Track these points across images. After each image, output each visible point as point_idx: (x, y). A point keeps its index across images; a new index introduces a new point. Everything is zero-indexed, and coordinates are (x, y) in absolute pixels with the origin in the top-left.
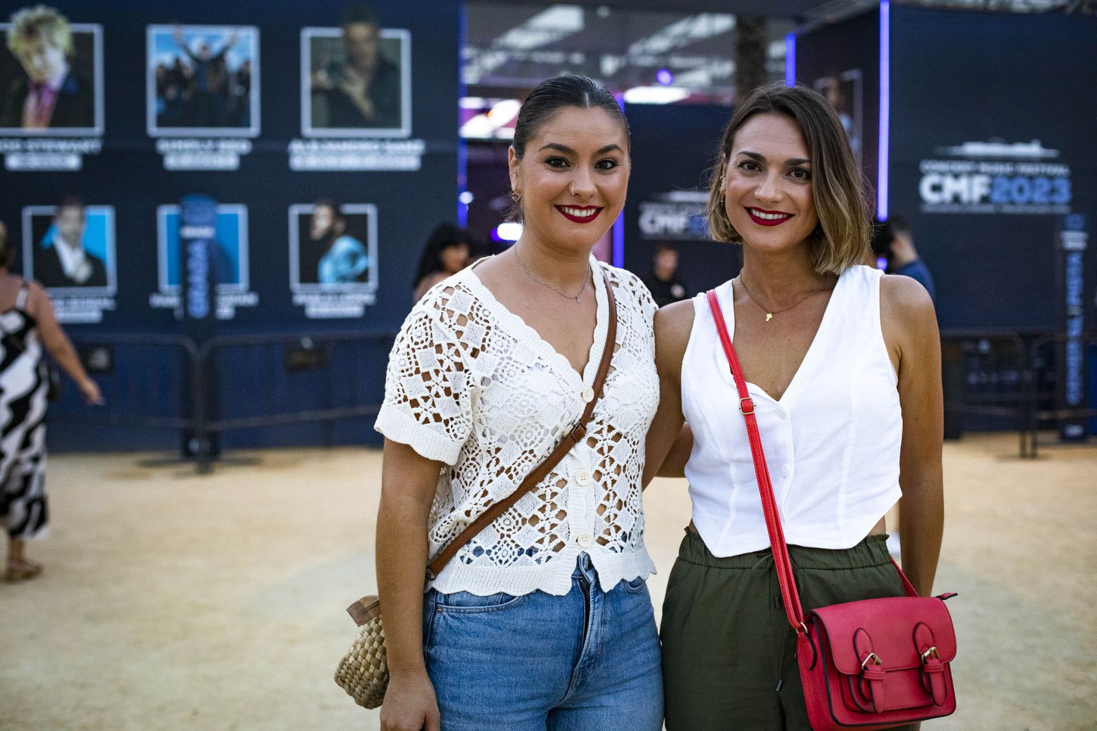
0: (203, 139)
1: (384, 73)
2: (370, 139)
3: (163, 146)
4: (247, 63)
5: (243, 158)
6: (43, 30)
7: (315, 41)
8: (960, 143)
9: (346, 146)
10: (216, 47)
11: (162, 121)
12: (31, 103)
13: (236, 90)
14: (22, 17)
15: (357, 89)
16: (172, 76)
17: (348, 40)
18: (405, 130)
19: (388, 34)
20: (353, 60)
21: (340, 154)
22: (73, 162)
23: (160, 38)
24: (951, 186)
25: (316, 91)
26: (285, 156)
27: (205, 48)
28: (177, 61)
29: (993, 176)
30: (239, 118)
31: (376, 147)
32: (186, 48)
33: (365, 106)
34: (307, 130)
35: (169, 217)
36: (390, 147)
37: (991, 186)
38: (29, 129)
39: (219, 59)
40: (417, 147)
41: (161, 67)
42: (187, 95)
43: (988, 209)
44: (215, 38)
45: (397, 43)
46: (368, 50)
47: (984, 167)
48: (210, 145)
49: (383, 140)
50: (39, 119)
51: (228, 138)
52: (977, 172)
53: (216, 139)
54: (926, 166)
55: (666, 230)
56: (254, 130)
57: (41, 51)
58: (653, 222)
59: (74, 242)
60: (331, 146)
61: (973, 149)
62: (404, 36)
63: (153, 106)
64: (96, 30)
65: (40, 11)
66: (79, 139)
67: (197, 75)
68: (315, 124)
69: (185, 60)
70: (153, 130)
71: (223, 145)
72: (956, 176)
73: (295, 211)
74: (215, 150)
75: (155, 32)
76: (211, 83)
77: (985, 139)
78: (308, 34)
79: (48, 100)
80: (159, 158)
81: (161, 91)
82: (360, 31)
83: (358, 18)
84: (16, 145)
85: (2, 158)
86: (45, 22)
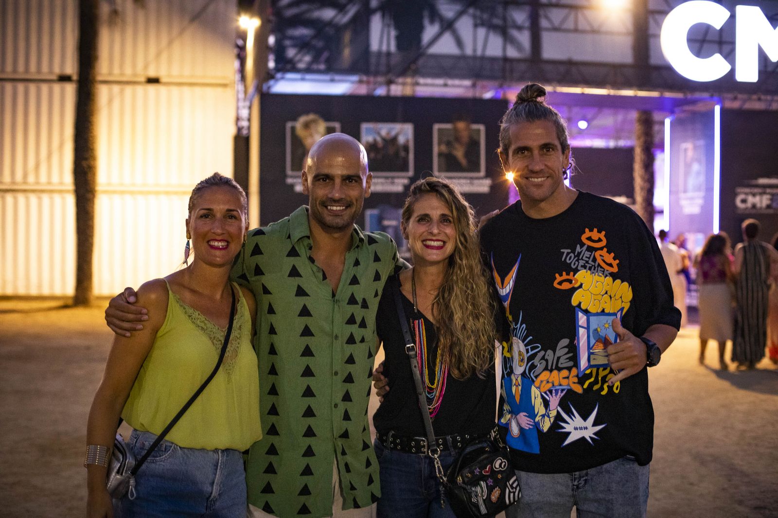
0: (387, 178)
1: (473, 146)
2: (465, 178)
4: (408, 141)
5: (405, 187)
6: (313, 126)
7: (440, 130)
8: (756, 179)
10: (393, 133)
14: (303, 119)
15: (459, 153)
16: (374, 146)
17: (456, 130)
18: (482, 173)
19: (475, 127)
20: (458, 139)
23: (367, 129)
24: (751, 200)
25: (440, 155)
27: (388, 134)
28: (375, 140)
29: (773, 195)
30: (404, 168)
31: (468, 181)
32: (379, 134)
33: (464, 161)
35: (371, 216)
36: (476, 182)
37: (771, 200)
39: (394, 139)
40: (488, 182)
41: (368, 143)
42: (379, 156)
43: (771, 211)
44: (393, 129)
45: (479, 131)
46: (465, 135)
47: (768, 190)
48: (390, 180)
49: (471, 178)
51: (398, 177)
52: (764, 193)
53: (393, 178)
54: (739, 190)
56: (411, 173)
57: (311, 135)
61: (763, 181)
62: (482, 128)
64: (337, 125)
65: (311, 117)
67: (384, 147)
68: (440, 170)
69: (379, 139)
71: (396, 181)
72: (754, 195)
74: (393, 183)
75: (364, 126)
76: (391, 150)
77: (768, 176)
78: (436, 127)
82: (461, 125)
83: (460, 119)
85: (292, 186)
86: (314, 121)
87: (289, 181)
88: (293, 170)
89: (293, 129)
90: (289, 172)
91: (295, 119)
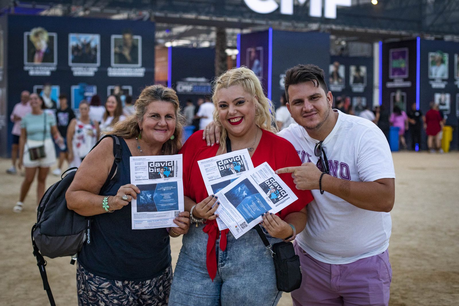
0: (84, 67)
1: (134, 49)
2: (129, 68)
3: (73, 69)
4: (96, 46)
5: (96, 73)
6: (40, 35)
7: (115, 39)
9: (124, 69)
10: (88, 40)
11: (73, 61)
12: (37, 56)
13: (93, 53)
14: (34, 31)
15: (126, 53)
16: (76, 49)
17: (124, 39)
18: (140, 64)
20: (125, 44)
21: (122, 72)
22: (48, 73)
25: (116, 53)
26: (106, 72)
27: (85, 41)
28: (77, 44)
30: (94, 61)
31: (131, 70)
32: (79, 40)
33: (128, 57)
34: (113, 64)
35: (75, 90)
36: (136, 69)
38: (36, 63)
39: (88, 44)
40: (143, 70)
41: (73, 46)
42: (80, 54)
44: (87, 38)
45: (137, 40)
46: (129, 42)
48: (86, 69)
49: (133, 68)
50: (39, 61)
51: (91, 67)
53: (88, 67)
54: (281, 76)
55: (185, 91)
57: (39, 41)
58: (181, 88)
59: (48, 96)
60: (119, 69)
62: (139, 38)
63: (70, 57)
64: (55, 35)
65: (39, 29)
66: (49, 66)
67: (83, 49)
68: (115, 63)
69: (79, 44)
70: (70, 64)
71: (90, 69)
73: (110, 88)
74: (87, 71)
75: (71, 36)
76: (87, 51)
78: (113, 37)
79: (41, 55)
80: (71, 72)
81: (73, 52)
82: (128, 36)
84: (32, 68)
85: (27, 72)
86: (41, 32)
87: (26, 68)
88: (29, 61)
89: (28, 37)
90: (26, 62)
91: (29, 30)
